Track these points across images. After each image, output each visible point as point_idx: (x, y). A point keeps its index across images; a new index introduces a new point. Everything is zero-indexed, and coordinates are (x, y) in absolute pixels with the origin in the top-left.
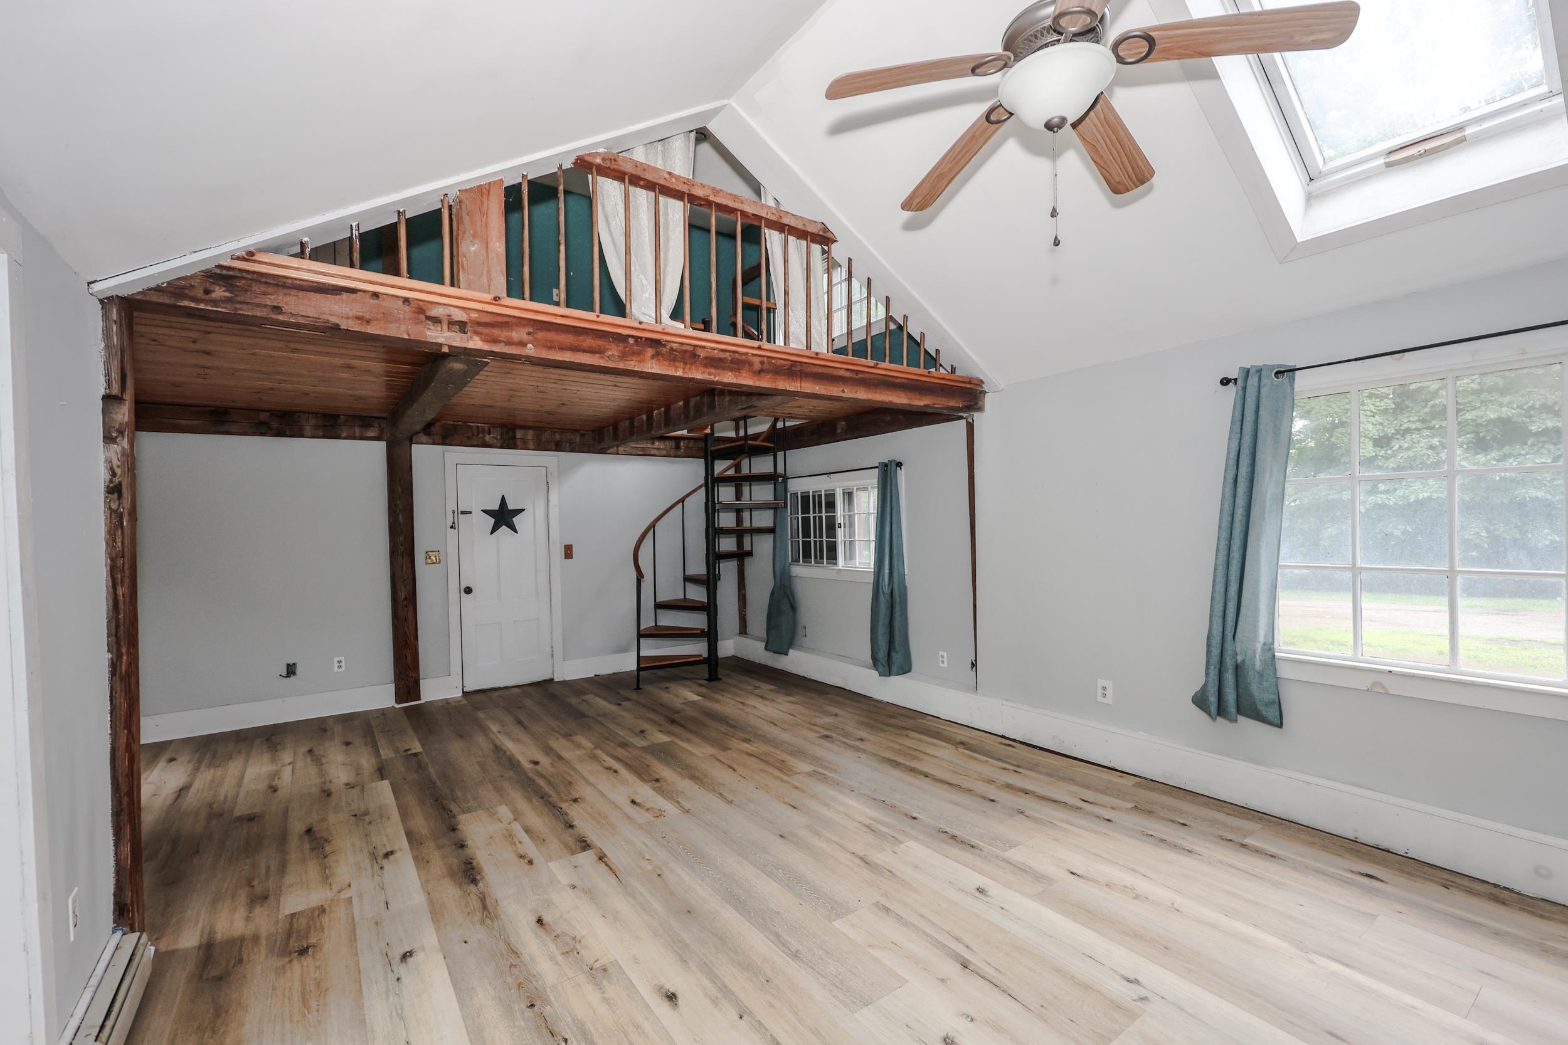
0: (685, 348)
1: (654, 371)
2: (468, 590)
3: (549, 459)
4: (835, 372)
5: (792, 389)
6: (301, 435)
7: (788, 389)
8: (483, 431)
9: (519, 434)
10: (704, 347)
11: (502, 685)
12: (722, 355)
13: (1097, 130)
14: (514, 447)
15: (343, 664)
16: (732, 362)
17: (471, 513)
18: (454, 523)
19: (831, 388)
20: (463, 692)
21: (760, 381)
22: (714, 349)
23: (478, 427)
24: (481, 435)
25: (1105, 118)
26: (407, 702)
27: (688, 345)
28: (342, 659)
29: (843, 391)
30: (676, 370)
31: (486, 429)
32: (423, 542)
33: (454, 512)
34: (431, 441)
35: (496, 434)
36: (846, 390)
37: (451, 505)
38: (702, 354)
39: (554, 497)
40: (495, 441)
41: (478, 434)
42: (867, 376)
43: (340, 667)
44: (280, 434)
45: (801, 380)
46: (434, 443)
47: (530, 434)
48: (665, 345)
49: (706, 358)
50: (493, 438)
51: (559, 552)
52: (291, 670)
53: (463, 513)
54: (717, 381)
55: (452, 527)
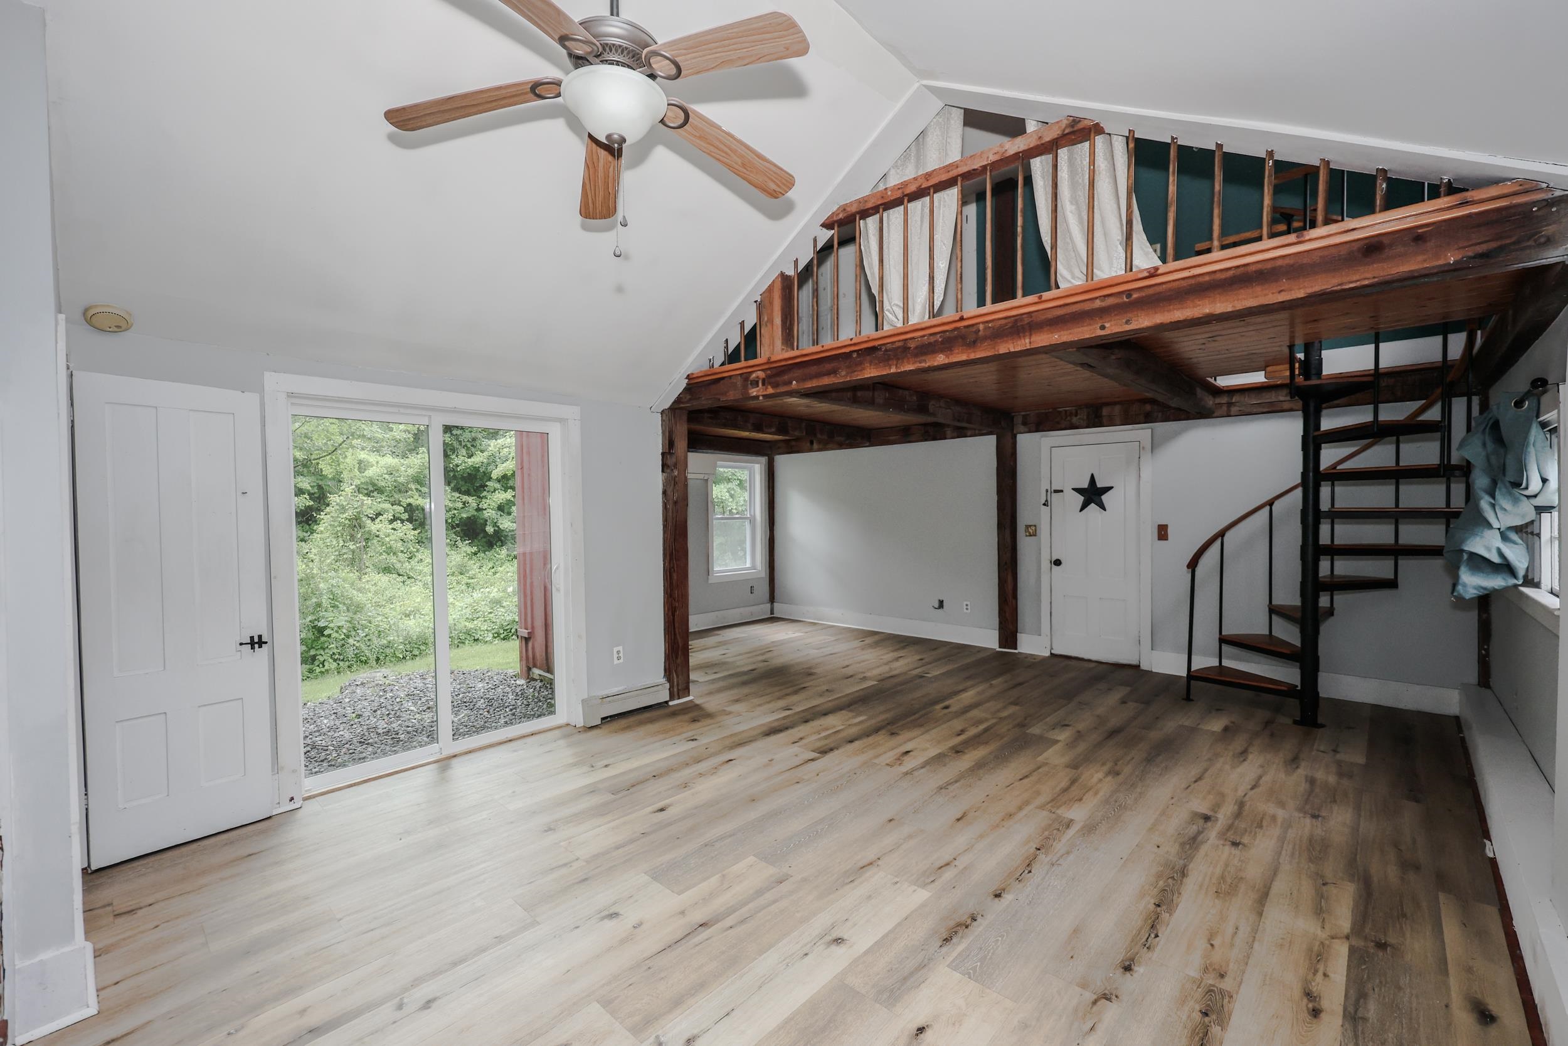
0: (898, 344)
1: (872, 375)
2: (1058, 563)
3: (1141, 433)
4: (1088, 306)
5: (1018, 349)
6: (945, 438)
7: (1012, 350)
8: (1071, 414)
9: (1105, 411)
10: (913, 338)
11: (1086, 657)
12: (932, 339)
13: (700, 57)
14: (1100, 425)
15: (969, 607)
16: (942, 343)
17: (1062, 491)
18: (1047, 501)
19: (1080, 330)
20: (1051, 653)
21: (974, 352)
22: (924, 336)
23: (1066, 411)
24: (1069, 418)
25: (685, 49)
26: (1005, 648)
27: (899, 341)
28: (968, 603)
29: (1103, 328)
30: (890, 368)
31: (1074, 412)
32: (1024, 517)
33: (1047, 491)
34: (1026, 430)
35: (1083, 414)
36: (1107, 325)
37: (1045, 485)
38: (912, 345)
39: (1147, 472)
40: (1082, 421)
41: (1066, 418)
42: (1151, 291)
43: (967, 609)
44: (934, 439)
45: (1031, 335)
46: (1030, 432)
47: (1117, 409)
48: (881, 349)
49: (916, 348)
50: (1079, 419)
51: (1151, 533)
52: (941, 604)
53: (1056, 491)
54: (929, 367)
55: (1044, 504)
